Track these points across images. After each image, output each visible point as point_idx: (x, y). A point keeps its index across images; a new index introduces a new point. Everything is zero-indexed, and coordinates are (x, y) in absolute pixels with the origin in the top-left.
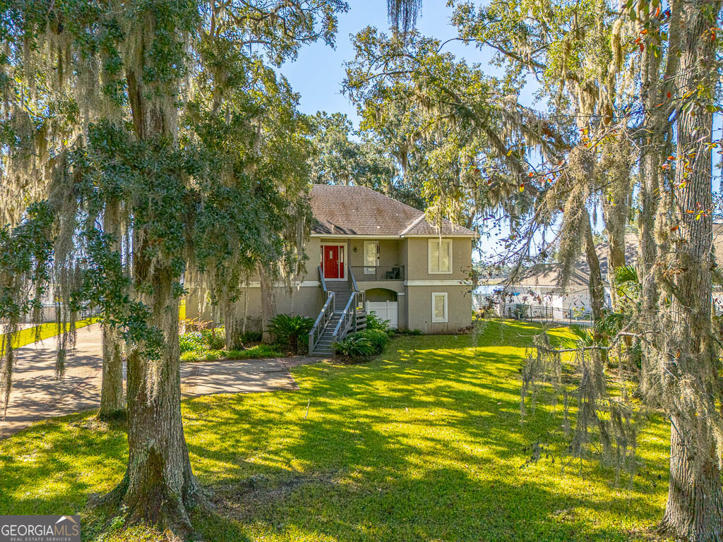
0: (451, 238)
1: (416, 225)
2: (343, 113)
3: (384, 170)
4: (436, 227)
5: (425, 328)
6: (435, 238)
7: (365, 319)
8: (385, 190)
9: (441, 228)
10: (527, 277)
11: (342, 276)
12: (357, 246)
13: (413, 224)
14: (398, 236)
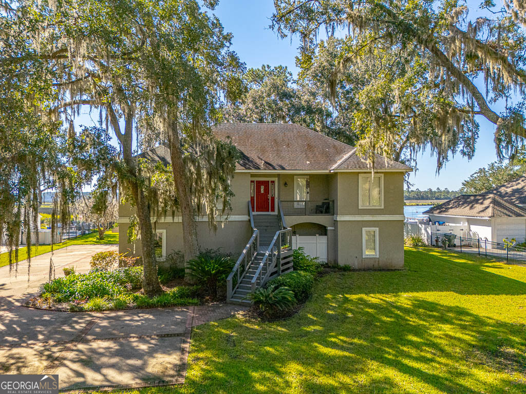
0: (382, 173)
1: (346, 160)
2: (284, 66)
3: (317, 110)
4: (368, 161)
5: (354, 263)
6: (365, 173)
7: (292, 258)
8: (318, 129)
9: (373, 162)
10: (451, 208)
11: (273, 210)
12: (287, 181)
13: (343, 159)
14: (327, 171)
